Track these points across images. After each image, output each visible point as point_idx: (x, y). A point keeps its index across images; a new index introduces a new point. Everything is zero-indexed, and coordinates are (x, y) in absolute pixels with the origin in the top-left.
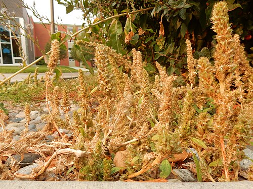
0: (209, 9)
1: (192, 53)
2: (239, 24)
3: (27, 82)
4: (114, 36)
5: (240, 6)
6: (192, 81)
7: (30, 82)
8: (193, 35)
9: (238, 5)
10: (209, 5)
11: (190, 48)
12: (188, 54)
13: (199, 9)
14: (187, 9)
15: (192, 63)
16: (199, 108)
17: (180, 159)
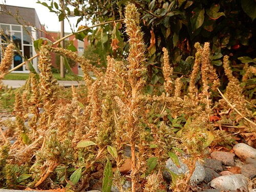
0: (194, 17)
1: (168, 61)
2: (226, 33)
3: (24, 88)
4: (100, 43)
5: (224, 15)
6: (168, 89)
7: (26, 88)
8: (188, 45)
9: (222, 14)
10: (195, 14)
11: (166, 56)
12: (165, 62)
13: (185, 17)
14: (170, 17)
15: (168, 72)
16: (173, 118)
17: (125, 169)
